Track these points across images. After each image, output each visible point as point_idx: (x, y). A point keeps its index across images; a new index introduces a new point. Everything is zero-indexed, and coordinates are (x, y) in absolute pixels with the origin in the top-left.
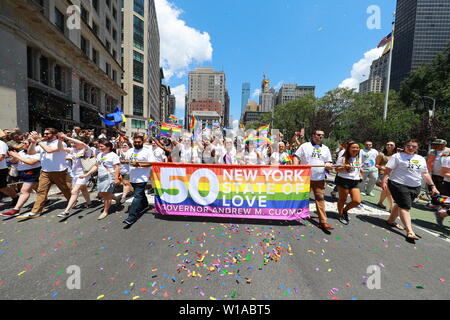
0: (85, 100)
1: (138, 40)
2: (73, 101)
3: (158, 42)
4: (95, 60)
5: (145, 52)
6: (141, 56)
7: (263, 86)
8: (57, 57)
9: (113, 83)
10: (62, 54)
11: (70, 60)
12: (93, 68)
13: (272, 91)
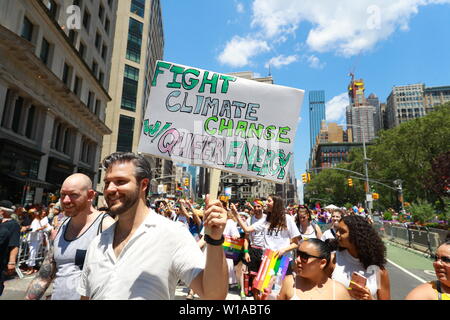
0: (57, 148)
1: (133, 49)
2: (43, 151)
3: (162, 45)
4: (75, 91)
5: (141, 66)
6: (136, 71)
7: (352, 94)
8: (34, 96)
9: (95, 118)
10: (41, 90)
11: (48, 97)
12: (73, 101)
13: (372, 101)
